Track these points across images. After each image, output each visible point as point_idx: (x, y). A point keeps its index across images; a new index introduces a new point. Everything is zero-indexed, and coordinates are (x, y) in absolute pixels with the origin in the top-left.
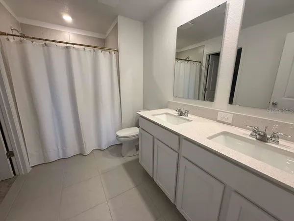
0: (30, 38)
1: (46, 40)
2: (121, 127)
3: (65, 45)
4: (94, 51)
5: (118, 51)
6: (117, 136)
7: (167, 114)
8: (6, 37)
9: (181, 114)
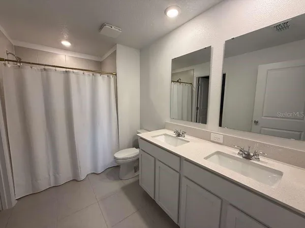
0: (30, 63)
1: (46, 65)
2: (119, 149)
3: (64, 70)
4: (93, 75)
5: (116, 75)
6: (115, 158)
7: (165, 135)
8: (4, 62)
9: (179, 135)
